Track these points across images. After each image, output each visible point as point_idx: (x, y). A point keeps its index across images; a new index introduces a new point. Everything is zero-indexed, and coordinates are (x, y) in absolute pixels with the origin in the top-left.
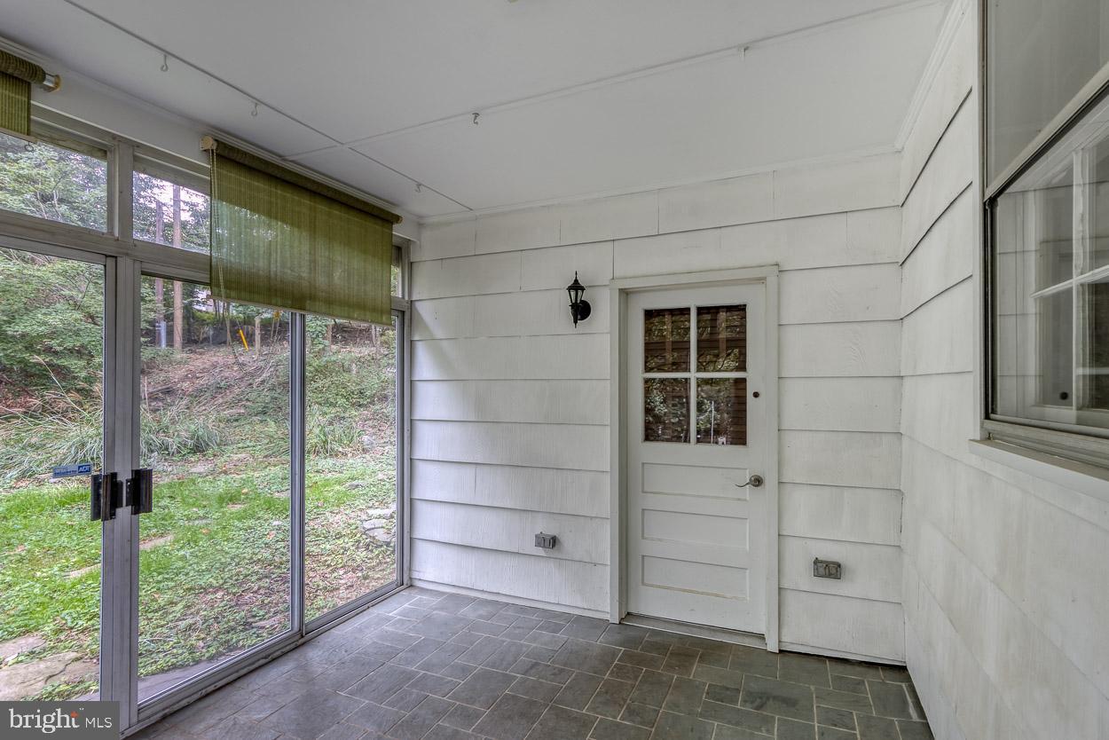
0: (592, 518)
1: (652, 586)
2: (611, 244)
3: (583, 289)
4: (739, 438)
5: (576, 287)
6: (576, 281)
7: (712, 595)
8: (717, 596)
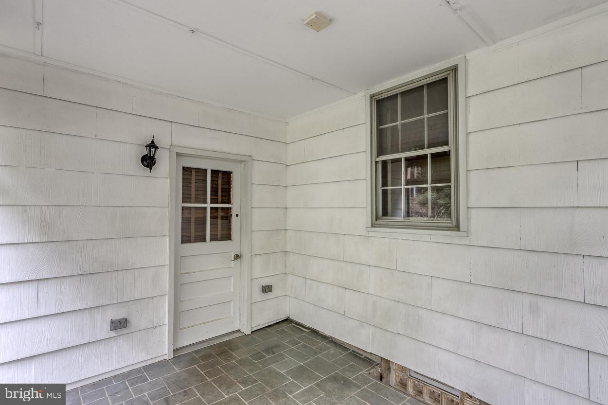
0: (153, 298)
1: (185, 328)
2: (170, 123)
3: (156, 148)
4: (228, 237)
5: (152, 145)
6: (153, 142)
7: (216, 320)
8: (219, 319)
